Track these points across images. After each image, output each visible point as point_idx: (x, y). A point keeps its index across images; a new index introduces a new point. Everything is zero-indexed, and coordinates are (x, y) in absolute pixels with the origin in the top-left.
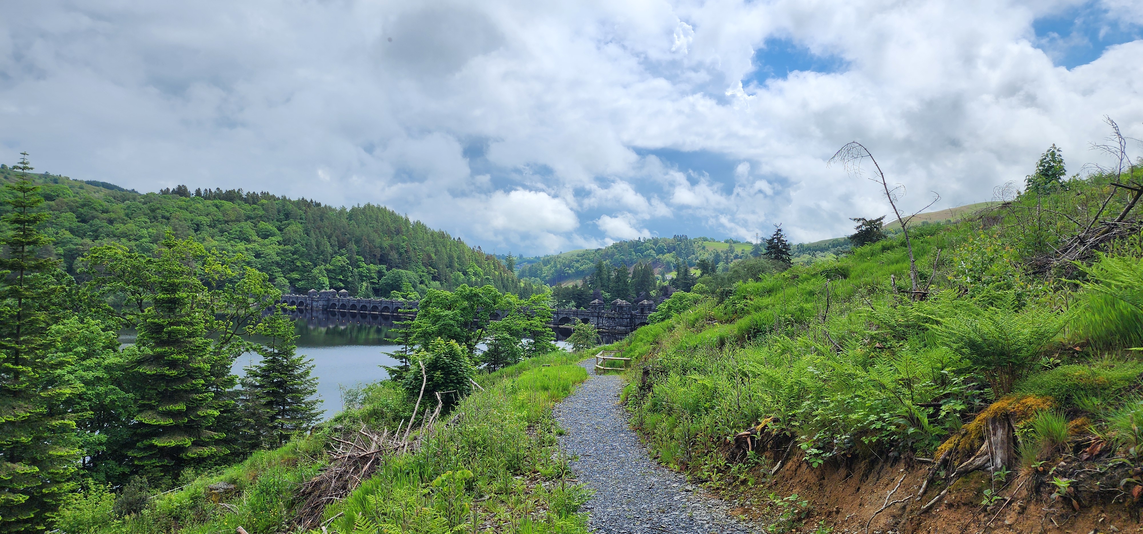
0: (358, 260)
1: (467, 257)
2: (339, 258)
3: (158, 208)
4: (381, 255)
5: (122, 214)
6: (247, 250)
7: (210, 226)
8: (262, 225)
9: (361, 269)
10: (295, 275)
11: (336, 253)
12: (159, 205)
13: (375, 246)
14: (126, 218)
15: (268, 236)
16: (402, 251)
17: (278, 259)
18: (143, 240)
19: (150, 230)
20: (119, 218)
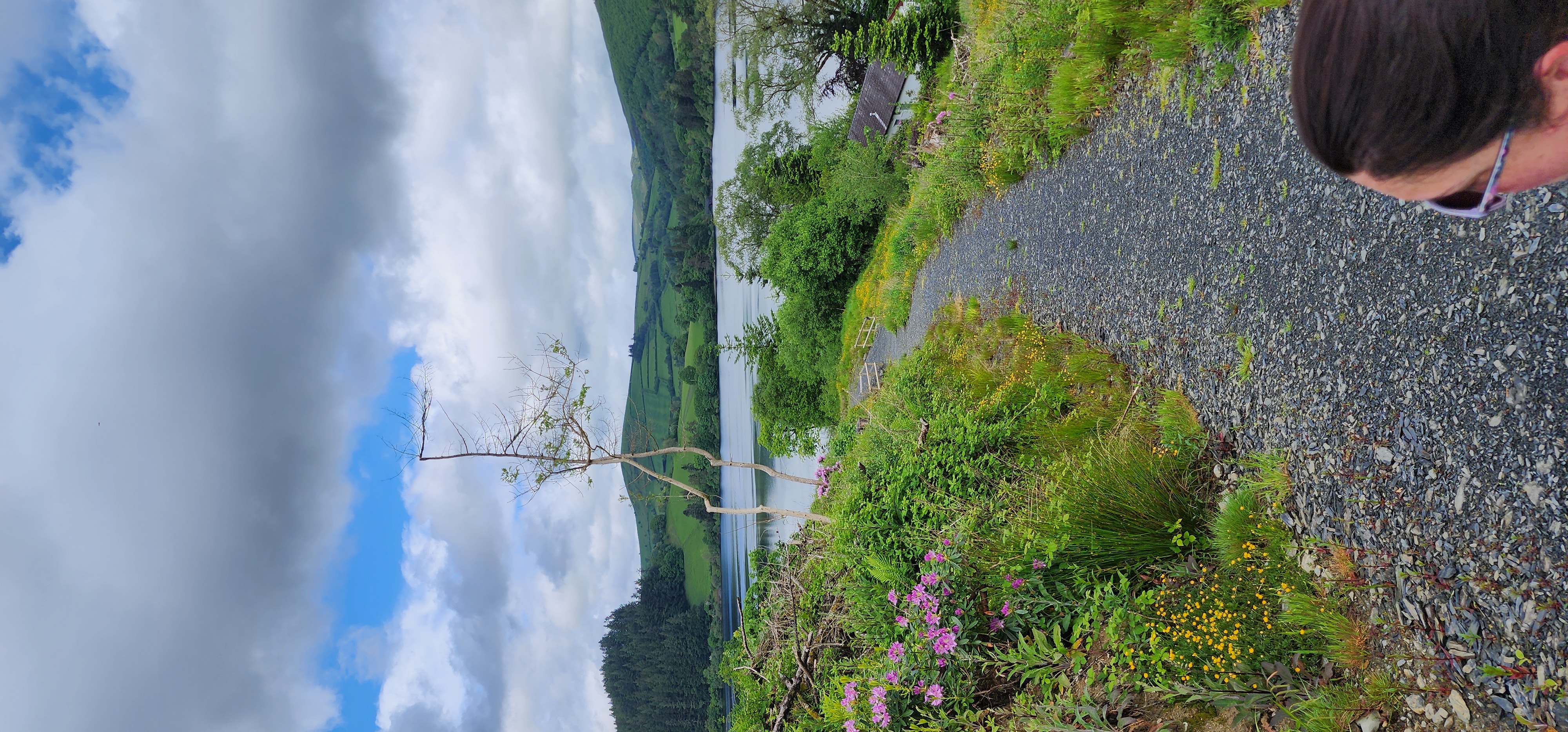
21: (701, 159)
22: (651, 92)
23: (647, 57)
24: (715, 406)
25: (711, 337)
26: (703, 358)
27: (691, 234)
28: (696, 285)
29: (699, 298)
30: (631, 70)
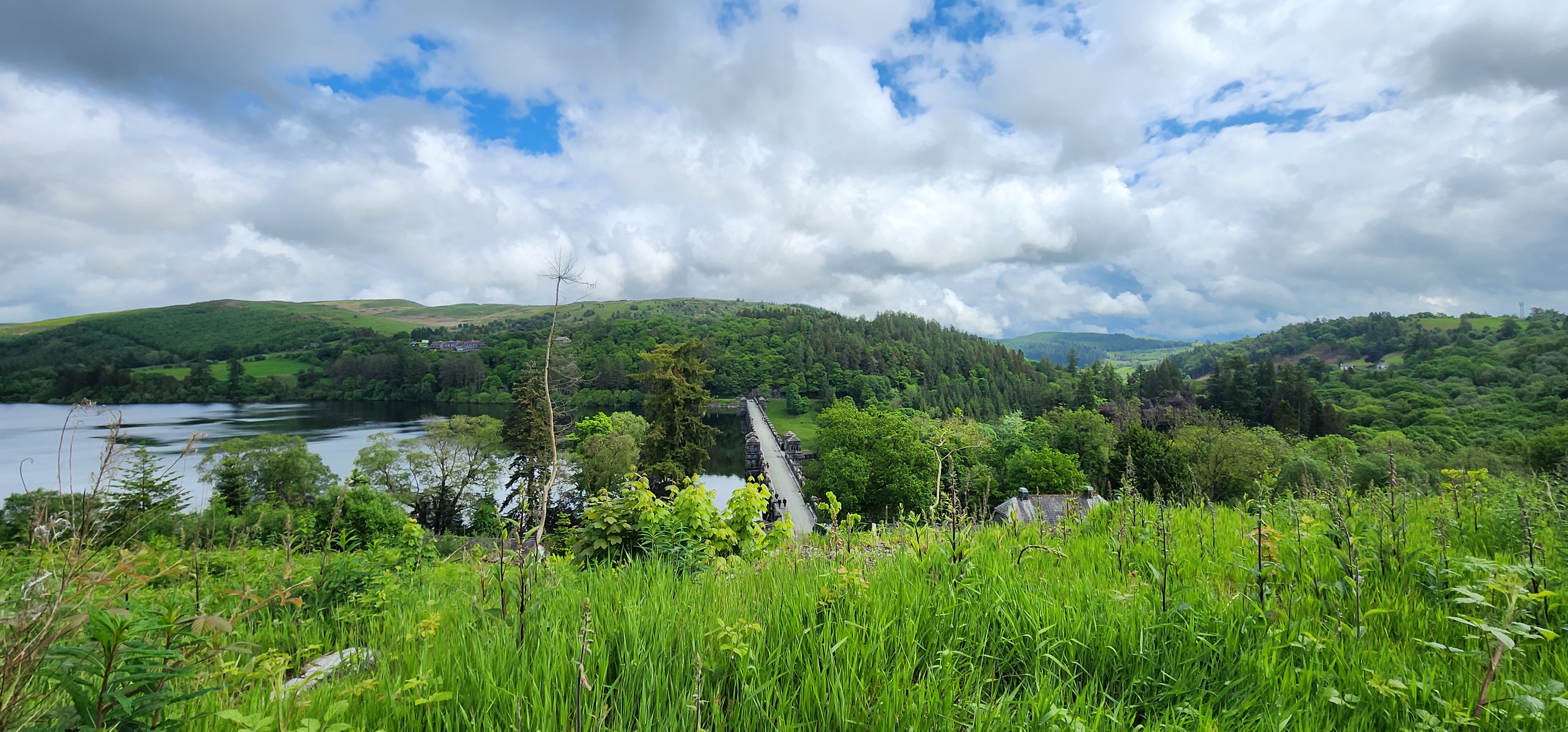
0: (833, 367)
1: (975, 358)
2: (817, 364)
4: (862, 361)
6: (752, 360)
7: (739, 341)
8: (776, 338)
9: (835, 375)
10: (781, 381)
11: (820, 360)
13: (857, 353)
15: (774, 347)
16: (887, 355)
17: (770, 367)
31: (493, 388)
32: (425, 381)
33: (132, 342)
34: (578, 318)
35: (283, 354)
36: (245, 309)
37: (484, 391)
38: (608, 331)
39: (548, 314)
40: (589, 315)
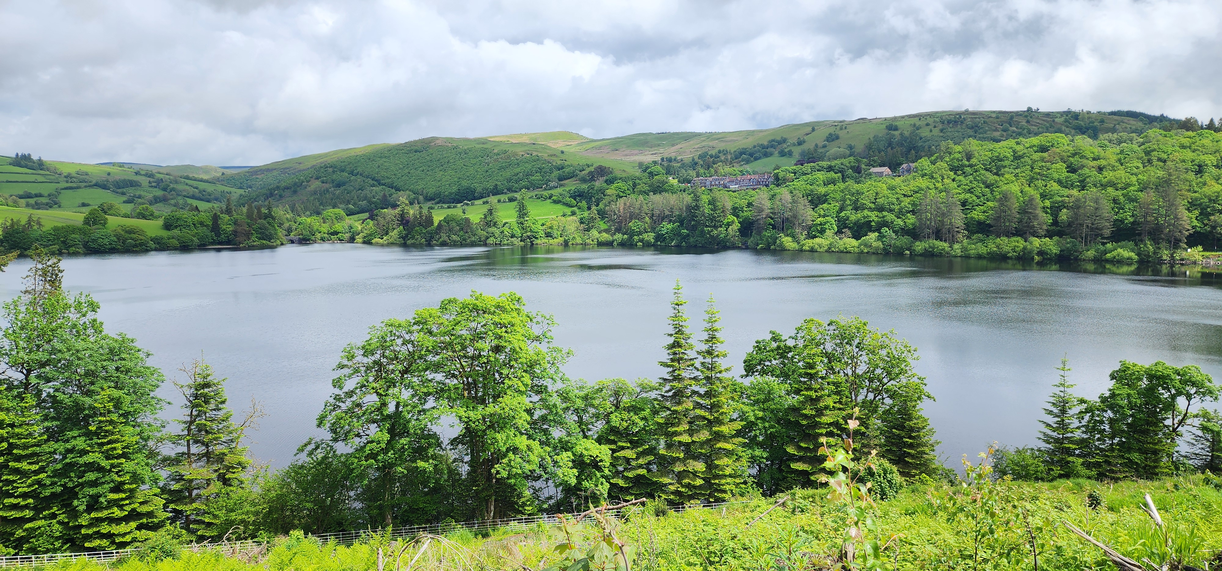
3: (1154, 150)
5: (1113, 159)
12: (1155, 147)
14: (1117, 164)
18: (1132, 188)
19: (1140, 176)
20: (1109, 165)
21: (336, 233)
22: (342, 188)
23: (373, 186)
24: (72, 250)
25: (158, 243)
26: (133, 236)
27: (268, 223)
28: (215, 227)
29: (202, 231)
30: (355, 171)
31: (828, 233)
32: (728, 225)
33: (375, 183)
34: (821, 144)
35: (533, 194)
36: (455, 148)
37: (815, 237)
38: (968, 159)
39: (773, 141)
40: (833, 140)
